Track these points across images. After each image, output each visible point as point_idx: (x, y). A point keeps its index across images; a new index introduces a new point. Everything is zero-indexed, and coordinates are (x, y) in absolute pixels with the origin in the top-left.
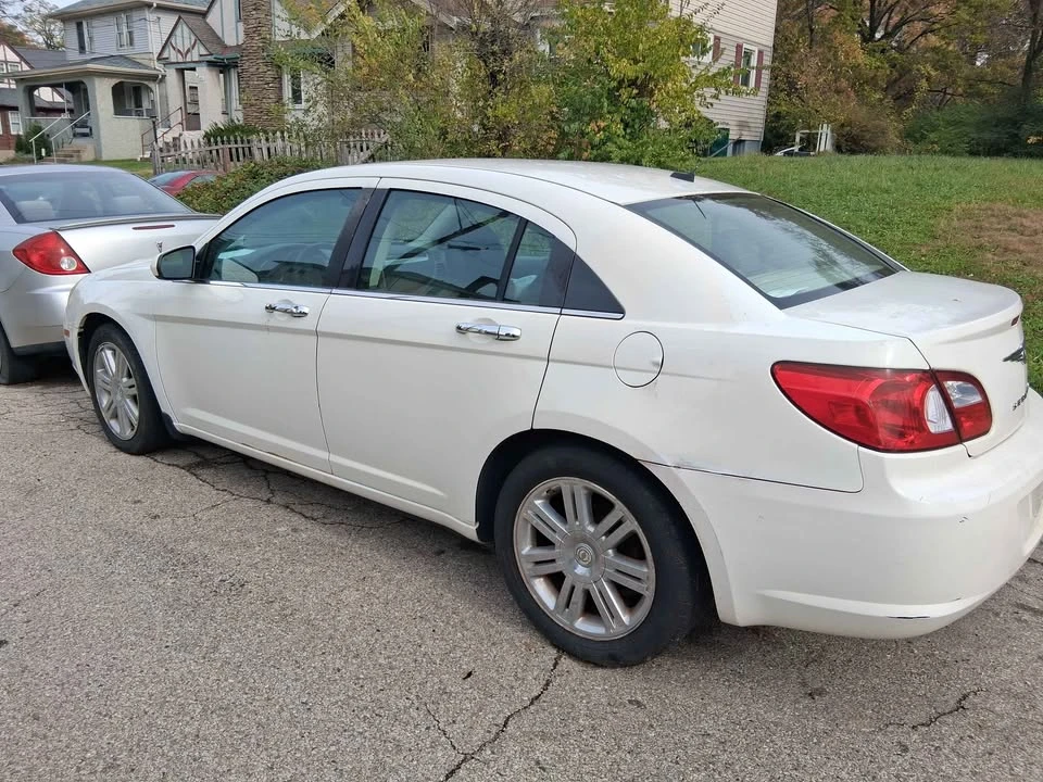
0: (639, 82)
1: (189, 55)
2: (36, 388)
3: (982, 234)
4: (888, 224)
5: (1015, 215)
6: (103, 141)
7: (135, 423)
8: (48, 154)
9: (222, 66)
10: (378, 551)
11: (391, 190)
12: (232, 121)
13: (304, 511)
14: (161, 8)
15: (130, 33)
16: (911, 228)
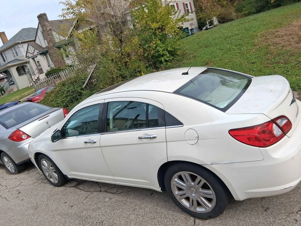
0: (160, 28)
1: (34, 53)
2: (26, 172)
3: (268, 41)
4: (241, 45)
5: (275, 32)
6: (18, 84)
7: (57, 178)
8: (4, 93)
9: (44, 54)
10: (135, 199)
11: (108, 102)
12: (52, 68)
13: (111, 191)
14: (22, 43)
15: (16, 52)
16: (248, 45)
